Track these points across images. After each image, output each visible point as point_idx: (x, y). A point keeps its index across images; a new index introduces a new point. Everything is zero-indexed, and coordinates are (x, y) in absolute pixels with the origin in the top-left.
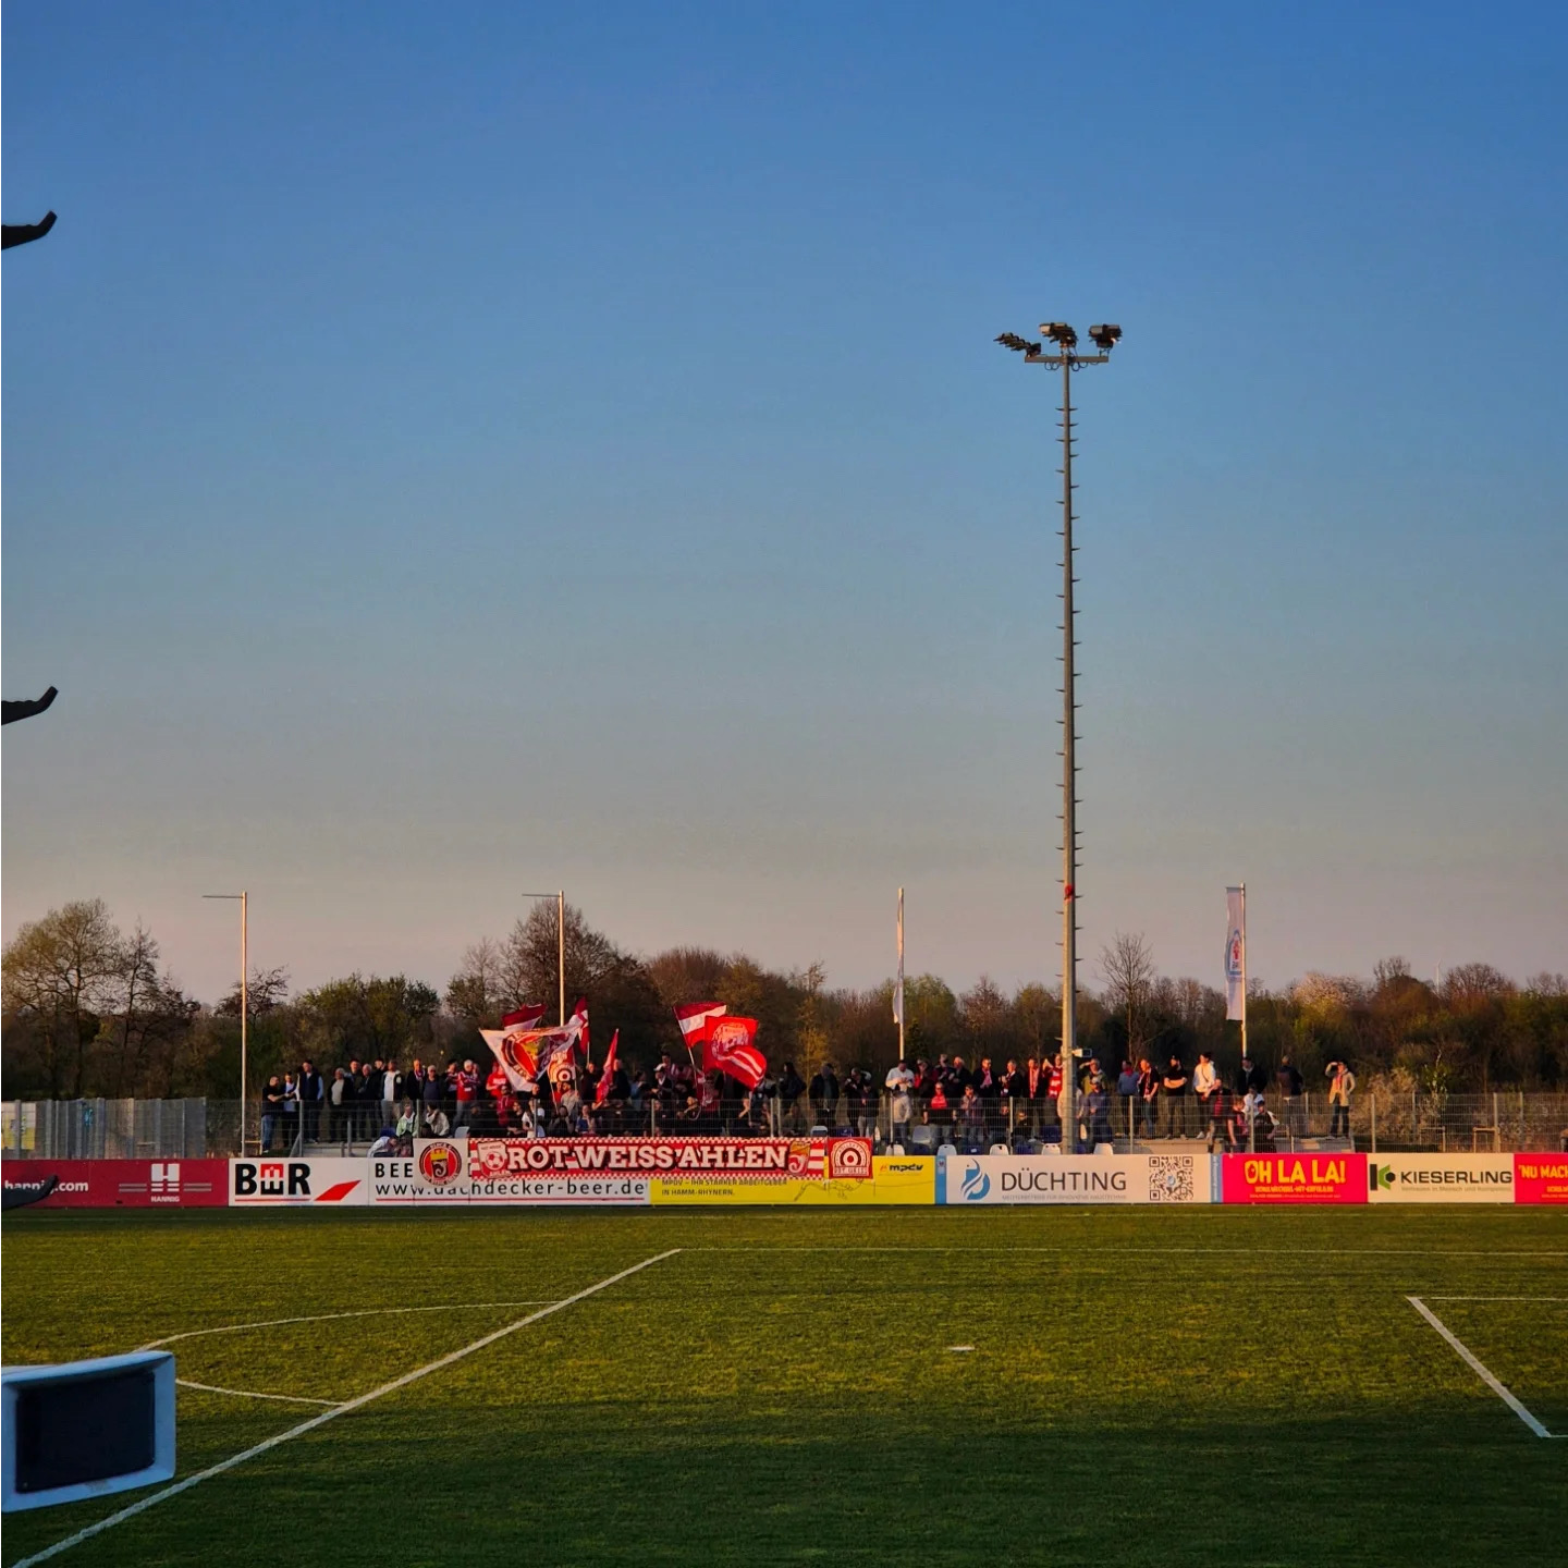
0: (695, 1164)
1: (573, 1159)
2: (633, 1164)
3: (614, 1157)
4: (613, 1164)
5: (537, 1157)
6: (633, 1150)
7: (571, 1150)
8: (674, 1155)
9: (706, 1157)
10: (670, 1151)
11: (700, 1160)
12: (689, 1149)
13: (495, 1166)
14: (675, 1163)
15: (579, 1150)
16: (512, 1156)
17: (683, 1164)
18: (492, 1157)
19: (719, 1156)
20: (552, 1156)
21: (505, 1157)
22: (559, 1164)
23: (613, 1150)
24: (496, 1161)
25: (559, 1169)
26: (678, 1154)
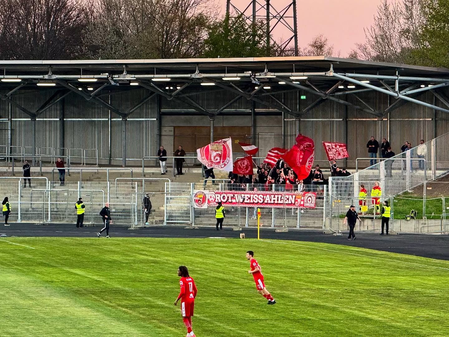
0: (269, 202)
1: (234, 199)
2: (252, 201)
3: (246, 198)
4: (246, 201)
5: (224, 197)
6: (252, 196)
7: (234, 195)
8: (263, 198)
9: (273, 199)
10: (262, 197)
11: (271, 200)
12: (268, 196)
13: (212, 200)
14: (264, 201)
15: (236, 195)
16: (216, 197)
17: (266, 202)
18: (211, 197)
19: (276, 199)
20: (228, 197)
21: (214, 197)
22: (230, 200)
23: (246, 195)
24: (212, 199)
25: (230, 202)
26: (265, 198)
